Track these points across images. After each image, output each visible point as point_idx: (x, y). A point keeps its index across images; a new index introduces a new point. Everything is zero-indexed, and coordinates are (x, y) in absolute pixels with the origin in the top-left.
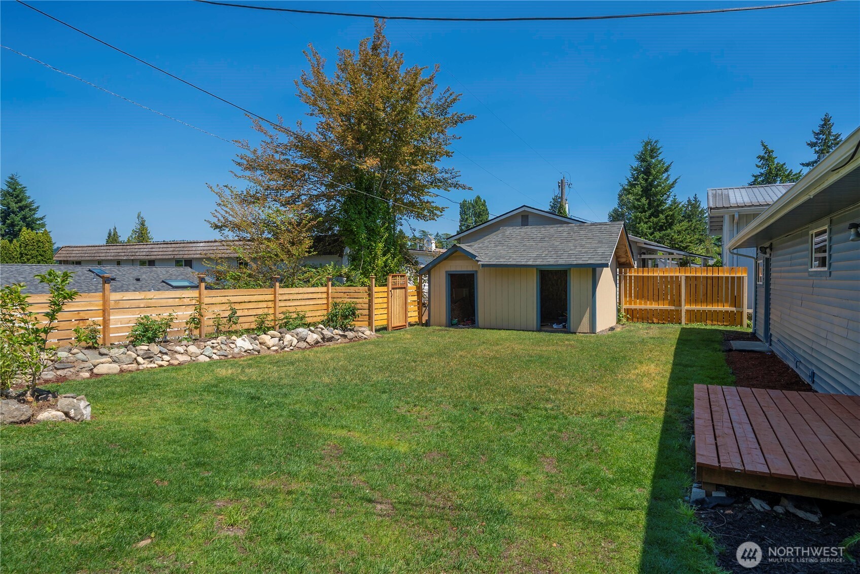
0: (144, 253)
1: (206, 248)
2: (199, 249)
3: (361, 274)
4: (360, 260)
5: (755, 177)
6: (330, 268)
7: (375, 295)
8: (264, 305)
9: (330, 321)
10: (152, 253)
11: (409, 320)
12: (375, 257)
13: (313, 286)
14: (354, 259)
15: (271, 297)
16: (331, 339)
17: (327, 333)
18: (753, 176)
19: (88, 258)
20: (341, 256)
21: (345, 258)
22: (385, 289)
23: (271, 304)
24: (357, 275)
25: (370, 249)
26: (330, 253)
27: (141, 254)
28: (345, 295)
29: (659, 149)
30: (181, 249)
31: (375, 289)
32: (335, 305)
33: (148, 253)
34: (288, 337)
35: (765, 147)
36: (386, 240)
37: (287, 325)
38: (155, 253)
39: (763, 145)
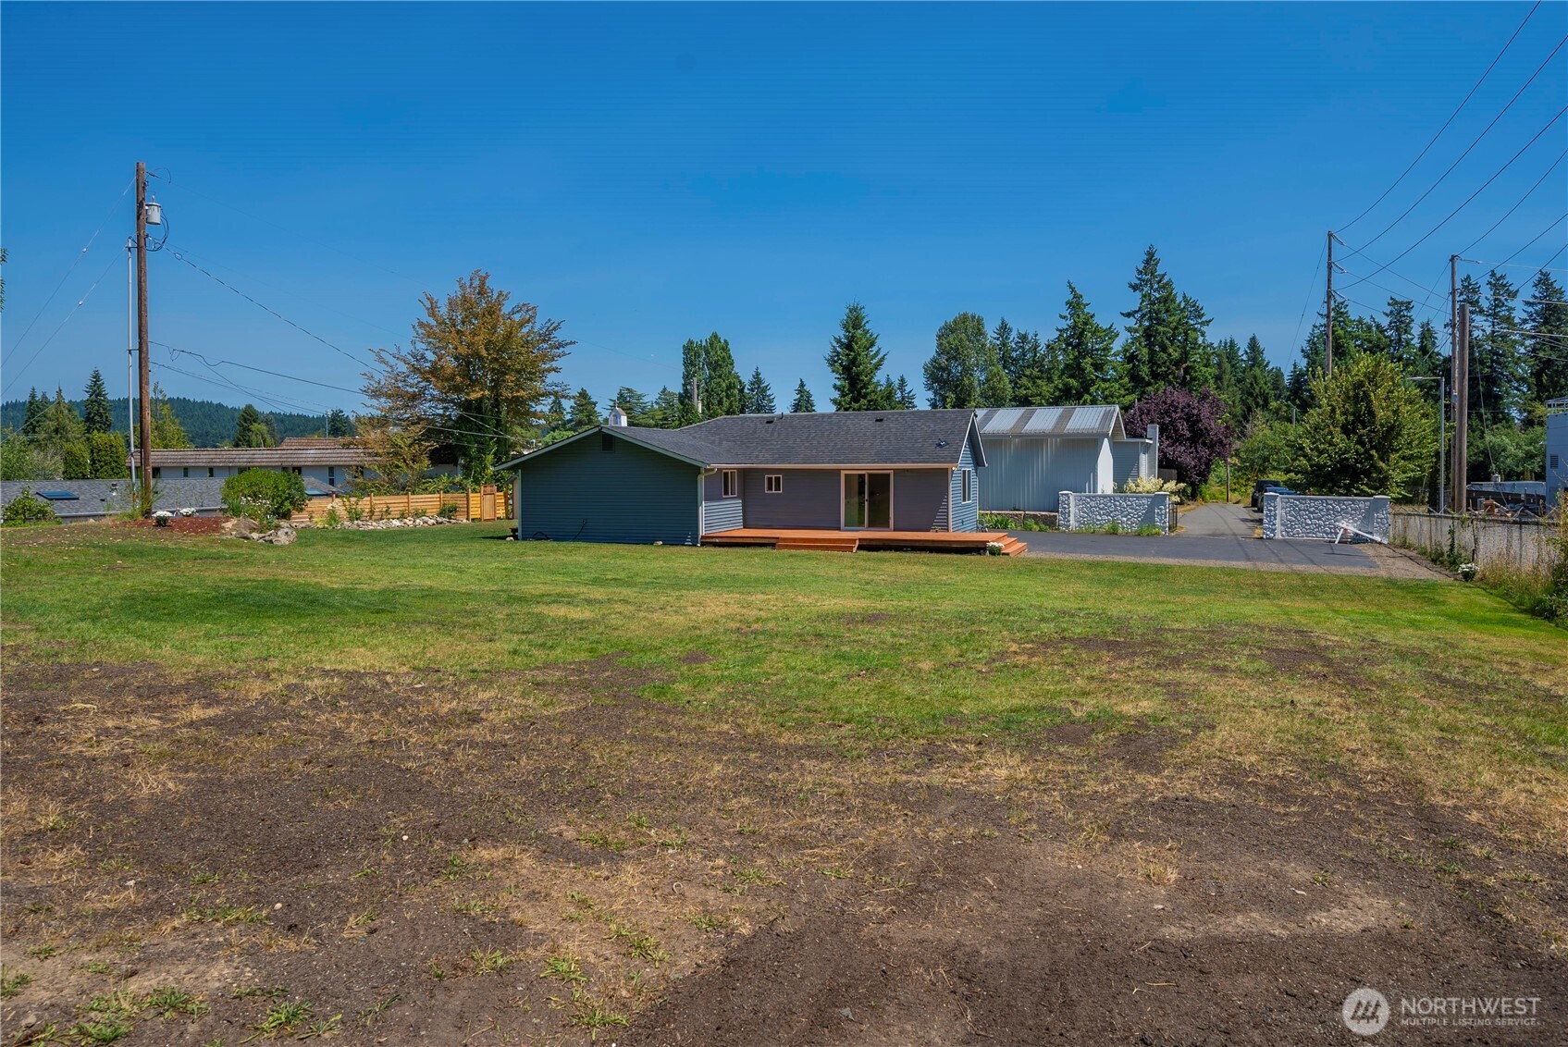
0: (245, 460)
1: (318, 455)
2: (310, 456)
3: (472, 482)
4: (471, 471)
5: (1060, 331)
6: (445, 479)
7: (471, 499)
8: (402, 505)
9: (441, 514)
10: (255, 460)
11: (498, 516)
12: (485, 468)
13: (430, 493)
14: (467, 468)
15: (406, 500)
16: (441, 523)
17: (439, 519)
18: (1057, 330)
19: (170, 465)
20: (456, 465)
21: (459, 467)
22: (479, 495)
23: (406, 505)
24: (469, 483)
25: (481, 460)
26: (446, 462)
27: (241, 460)
28: (454, 498)
29: (864, 317)
30: (289, 456)
31: (471, 495)
32: (444, 504)
33: (249, 460)
34: (418, 521)
35: (1073, 290)
36: (495, 454)
37: (417, 515)
38: (259, 460)
39: (1070, 287)
